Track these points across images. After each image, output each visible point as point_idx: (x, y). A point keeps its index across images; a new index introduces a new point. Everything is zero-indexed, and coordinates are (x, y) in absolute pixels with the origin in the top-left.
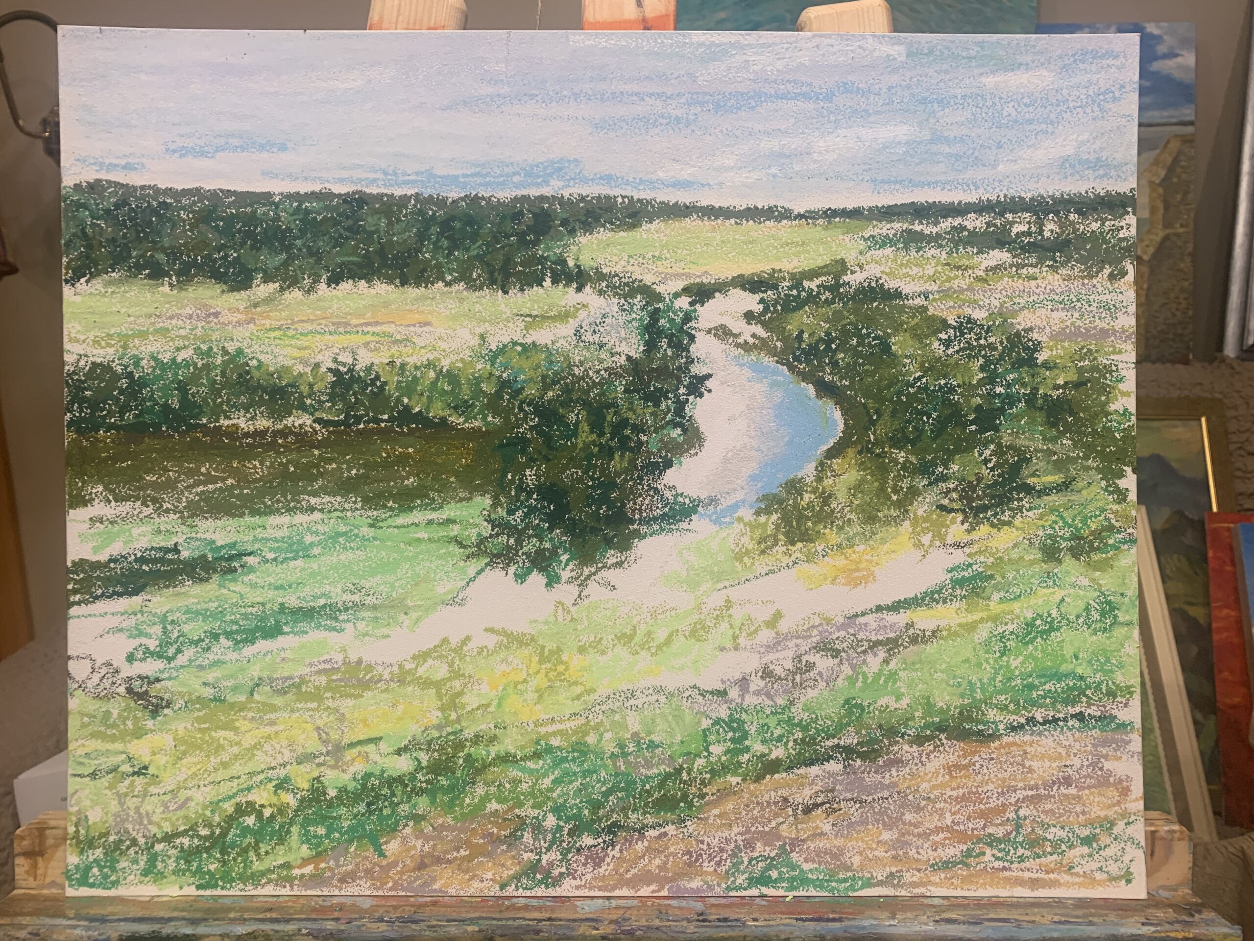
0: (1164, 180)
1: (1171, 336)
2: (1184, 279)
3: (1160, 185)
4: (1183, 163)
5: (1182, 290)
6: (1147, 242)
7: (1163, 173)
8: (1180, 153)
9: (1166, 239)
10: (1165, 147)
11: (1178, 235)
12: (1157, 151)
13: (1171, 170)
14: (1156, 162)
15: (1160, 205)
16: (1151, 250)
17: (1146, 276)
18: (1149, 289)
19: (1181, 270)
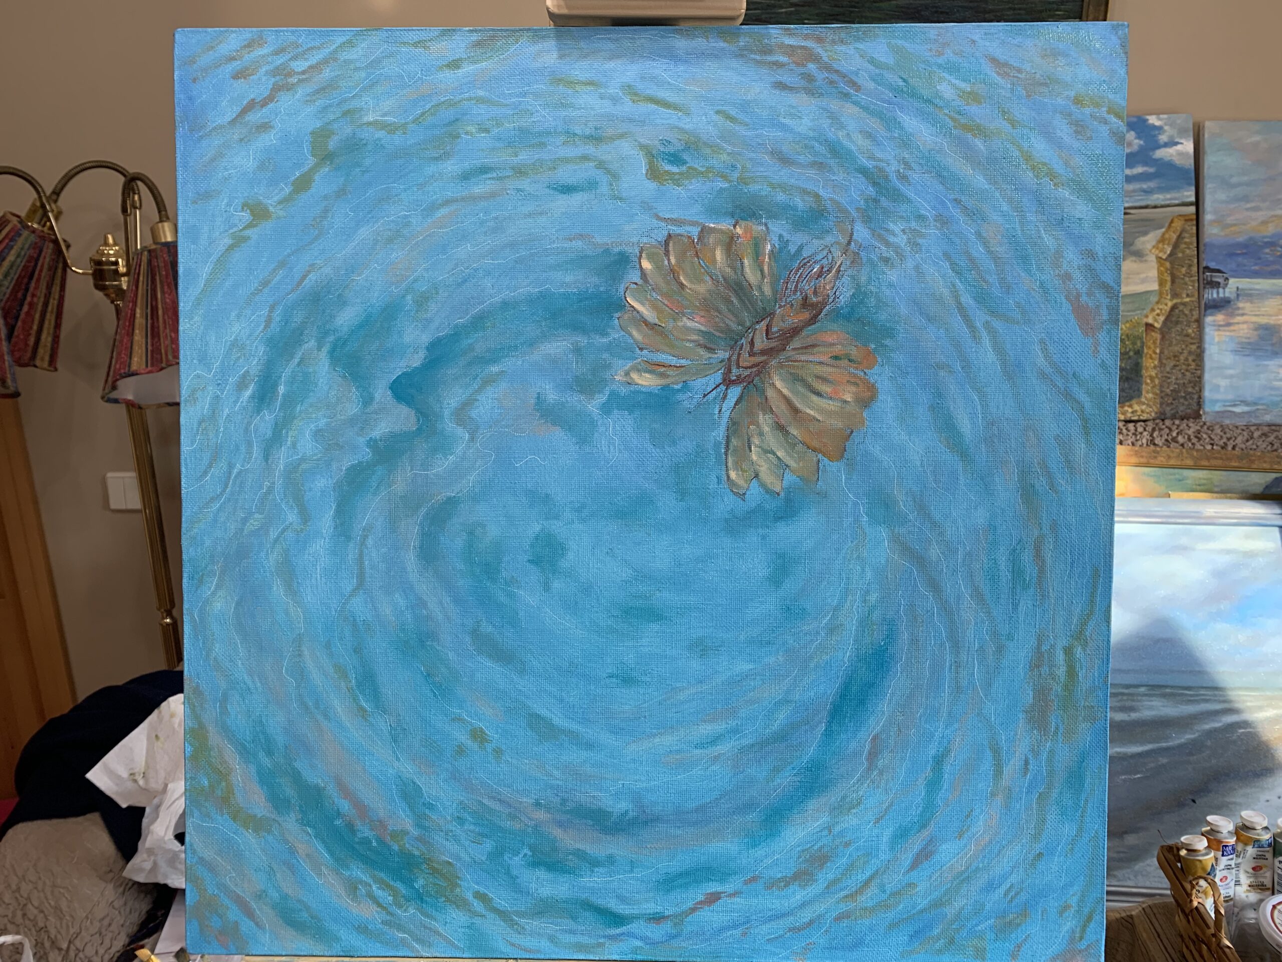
0: (1170, 255)
1: (1183, 395)
2: (1192, 344)
3: (1166, 260)
4: (1187, 240)
5: (1190, 353)
6: (1158, 311)
7: (1169, 250)
8: (1183, 231)
9: (1173, 308)
10: (1170, 226)
11: (1184, 304)
12: (1163, 230)
13: (1175, 246)
14: (1162, 240)
15: (1169, 279)
16: (1162, 318)
17: (1158, 342)
18: (1161, 352)
19: (1187, 335)
